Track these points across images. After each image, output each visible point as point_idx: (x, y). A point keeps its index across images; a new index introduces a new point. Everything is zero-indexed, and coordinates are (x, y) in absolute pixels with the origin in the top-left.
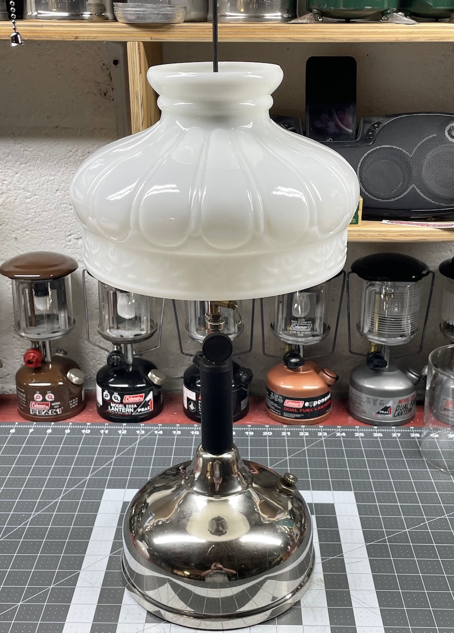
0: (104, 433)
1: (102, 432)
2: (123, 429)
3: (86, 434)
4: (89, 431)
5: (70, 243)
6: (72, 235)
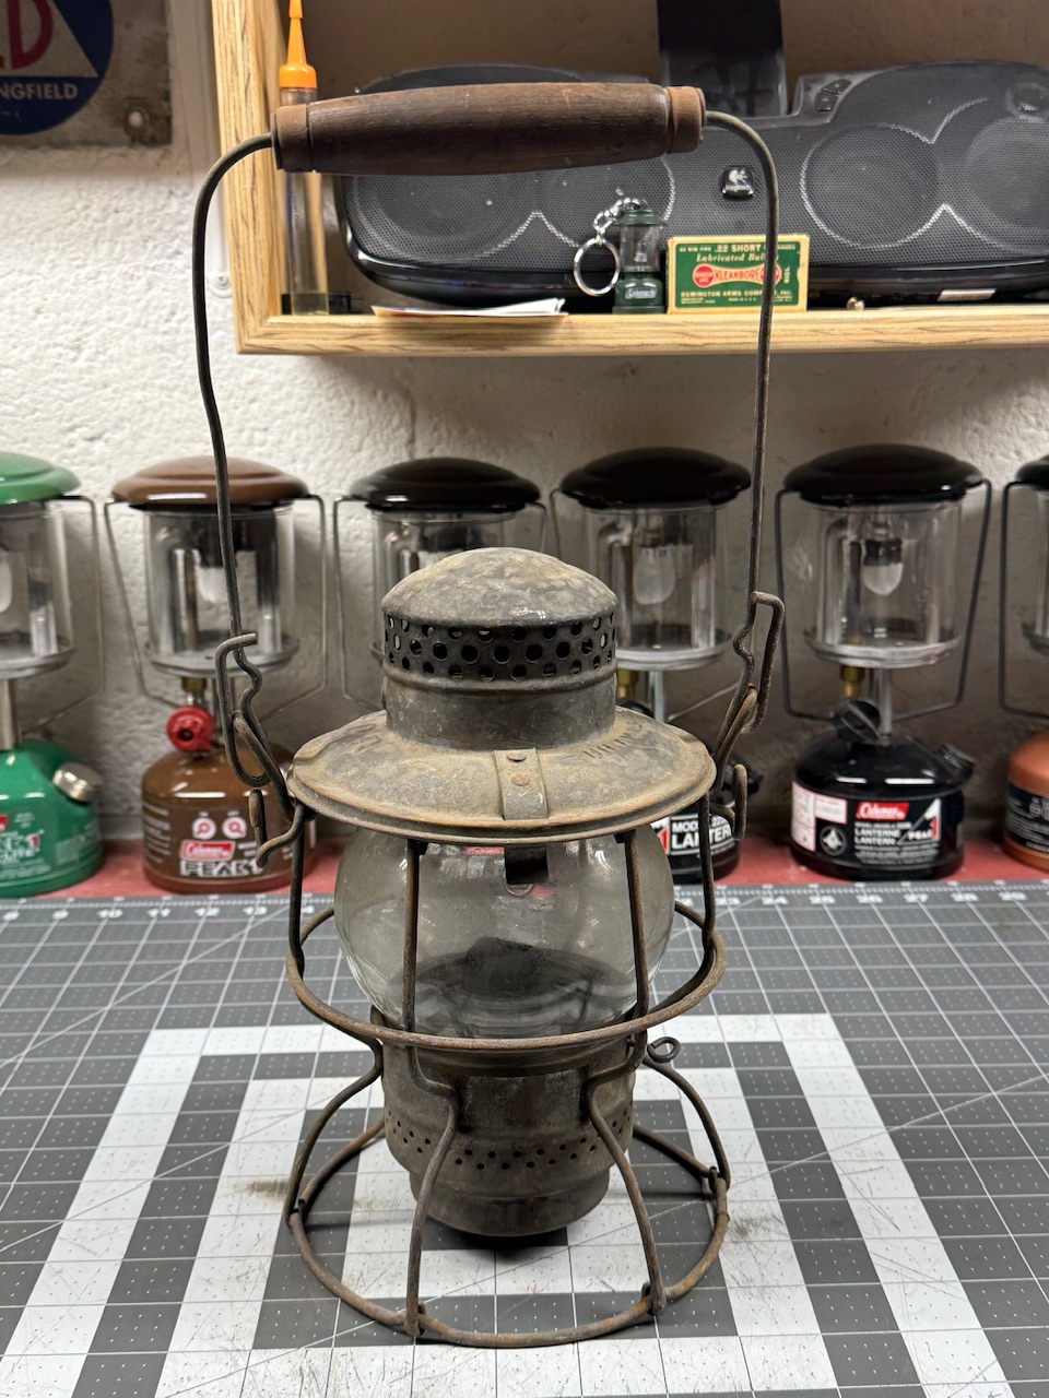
0: (159, 916)
1: (154, 913)
2: (209, 908)
3: (111, 919)
4: (119, 913)
5: (74, 450)
6: (79, 430)
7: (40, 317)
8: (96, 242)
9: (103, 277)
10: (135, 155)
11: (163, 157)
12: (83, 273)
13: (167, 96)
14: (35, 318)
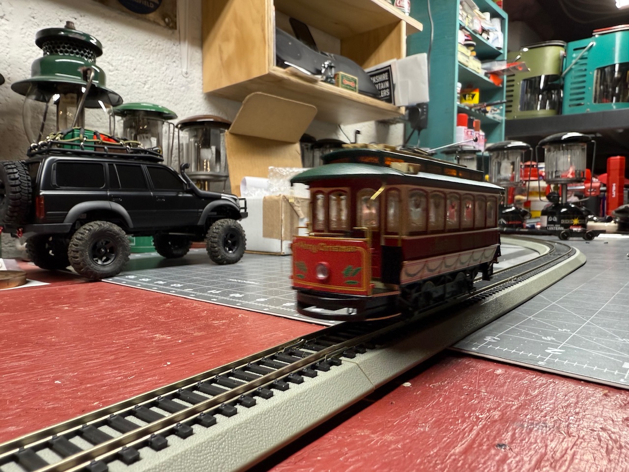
7: (135, 72)
8: (153, 52)
9: (154, 64)
10: (165, 30)
11: (173, 33)
12: (149, 61)
13: (176, 17)
14: (133, 71)
